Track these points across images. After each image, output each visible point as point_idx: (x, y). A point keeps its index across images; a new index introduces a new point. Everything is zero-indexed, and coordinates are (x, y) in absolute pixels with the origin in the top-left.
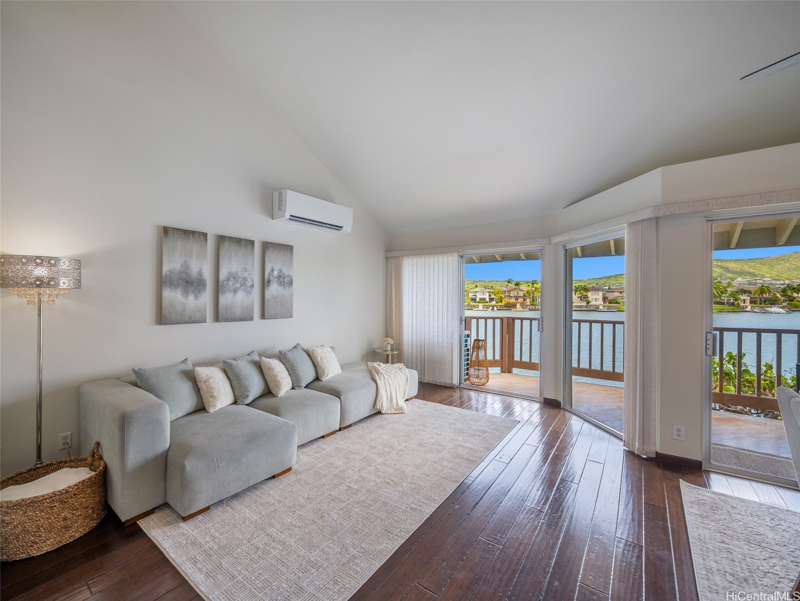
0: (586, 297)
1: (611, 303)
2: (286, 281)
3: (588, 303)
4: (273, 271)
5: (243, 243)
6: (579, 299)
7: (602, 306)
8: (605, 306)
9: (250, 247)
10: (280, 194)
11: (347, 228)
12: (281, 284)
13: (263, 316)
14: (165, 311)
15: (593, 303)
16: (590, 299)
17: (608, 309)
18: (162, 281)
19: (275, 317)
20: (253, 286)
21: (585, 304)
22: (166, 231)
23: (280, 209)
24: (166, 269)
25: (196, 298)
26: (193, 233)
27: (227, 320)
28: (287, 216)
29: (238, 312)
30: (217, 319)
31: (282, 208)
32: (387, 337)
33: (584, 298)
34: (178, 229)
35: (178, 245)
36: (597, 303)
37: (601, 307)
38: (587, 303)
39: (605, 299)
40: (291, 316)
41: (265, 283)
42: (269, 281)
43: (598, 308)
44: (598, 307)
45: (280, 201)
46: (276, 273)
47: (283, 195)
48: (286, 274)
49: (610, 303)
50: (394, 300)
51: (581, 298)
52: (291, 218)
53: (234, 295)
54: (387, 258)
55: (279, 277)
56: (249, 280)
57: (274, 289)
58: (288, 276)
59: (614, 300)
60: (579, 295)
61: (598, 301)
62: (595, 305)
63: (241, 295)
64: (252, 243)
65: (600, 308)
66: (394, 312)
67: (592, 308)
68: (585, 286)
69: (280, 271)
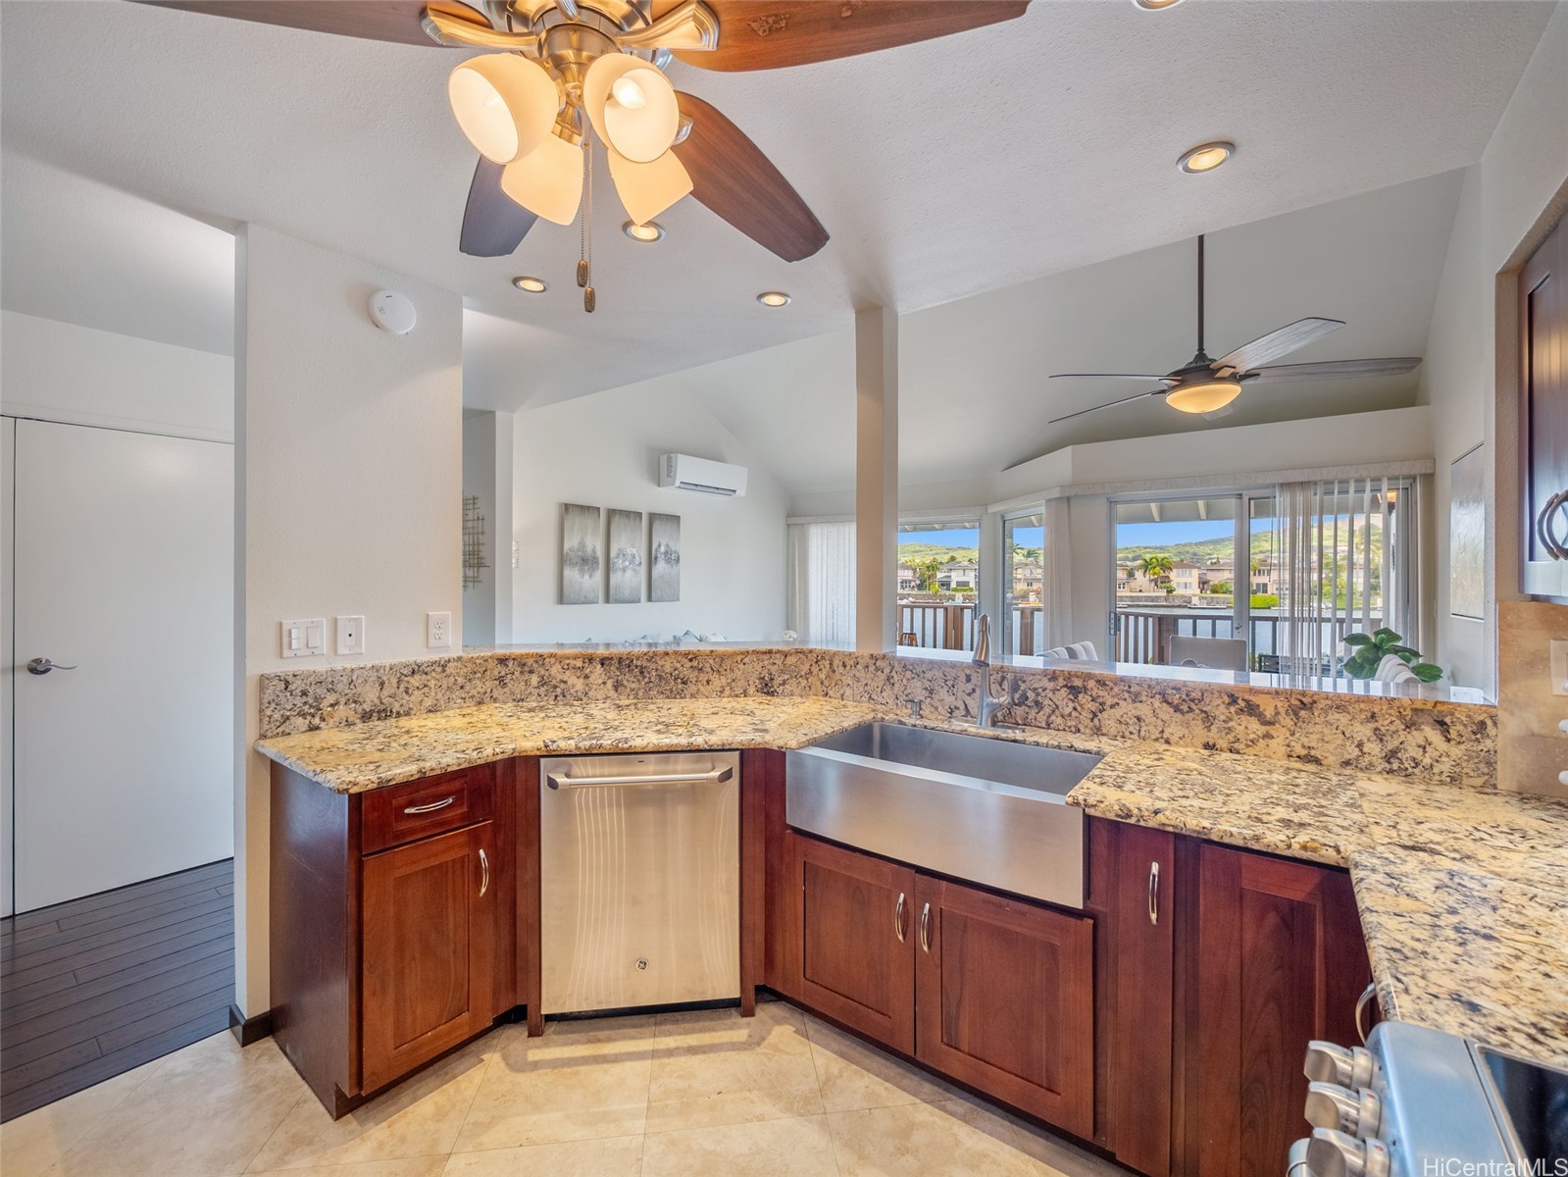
0: (1166, 580)
1: (1217, 592)
2: (673, 559)
3: (1170, 591)
4: (660, 546)
5: (632, 515)
6: (1153, 584)
7: (1197, 598)
8: (1203, 598)
9: (638, 520)
10: (669, 460)
11: (741, 492)
12: (668, 561)
13: (650, 599)
14: (566, 591)
15: (1179, 592)
16: (1174, 584)
17: (1208, 604)
18: (563, 560)
19: (661, 600)
20: (641, 563)
21: (1163, 593)
22: (567, 508)
23: (668, 476)
24: (566, 547)
25: (591, 576)
26: (589, 508)
27: (617, 601)
28: (678, 484)
29: (626, 593)
30: (607, 600)
31: (672, 474)
32: (788, 629)
33: (1162, 583)
34: (576, 505)
35: (575, 521)
36: (1188, 592)
37: (1195, 601)
38: (1168, 592)
39: (1203, 583)
40: (678, 600)
41: (651, 561)
42: (656, 558)
43: (1190, 603)
44: (1188, 600)
45: (670, 466)
46: (663, 549)
47: (673, 460)
48: (673, 549)
49: (1214, 591)
50: (797, 582)
51: (1155, 581)
52: (682, 485)
53: (623, 574)
54: (788, 525)
55: (666, 553)
56: (637, 558)
57: (661, 567)
58: (675, 552)
59: (1222, 586)
60: (1152, 577)
61: (1190, 587)
62: (1183, 596)
63: (629, 574)
64: (640, 515)
65: (1193, 602)
66: (798, 598)
67: (1177, 602)
68: (1163, 559)
69: (667, 546)
